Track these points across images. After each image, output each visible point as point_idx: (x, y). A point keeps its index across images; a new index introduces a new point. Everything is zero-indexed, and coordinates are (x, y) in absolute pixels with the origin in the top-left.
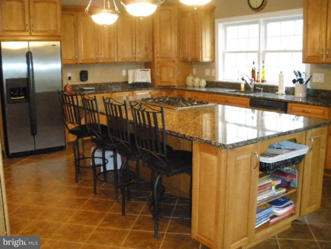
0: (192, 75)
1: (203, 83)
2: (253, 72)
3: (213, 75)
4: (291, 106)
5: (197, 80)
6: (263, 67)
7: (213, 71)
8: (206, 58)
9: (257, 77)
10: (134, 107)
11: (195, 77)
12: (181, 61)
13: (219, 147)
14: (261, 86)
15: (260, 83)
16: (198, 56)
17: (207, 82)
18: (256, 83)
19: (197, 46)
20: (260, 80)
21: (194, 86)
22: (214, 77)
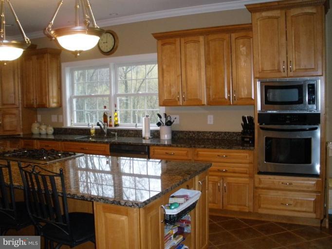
0: (37, 122)
1: (51, 130)
2: (105, 116)
3: (61, 121)
4: (154, 149)
5: (43, 127)
6: (116, 111)
7: (60, 116)
8: (53, 103)
9: (110, 121)
10: (26, 169)
11: (41, 124)
12: (26, 108)
13: (131, 206)
14: (115, 131)
15: (113, 127)
16: (44, 101)
17: (55, 129)
18: (109, 128)
19: (43, 91)
20: (113, 123)
21: (40, 134)
22: (62, 124)
